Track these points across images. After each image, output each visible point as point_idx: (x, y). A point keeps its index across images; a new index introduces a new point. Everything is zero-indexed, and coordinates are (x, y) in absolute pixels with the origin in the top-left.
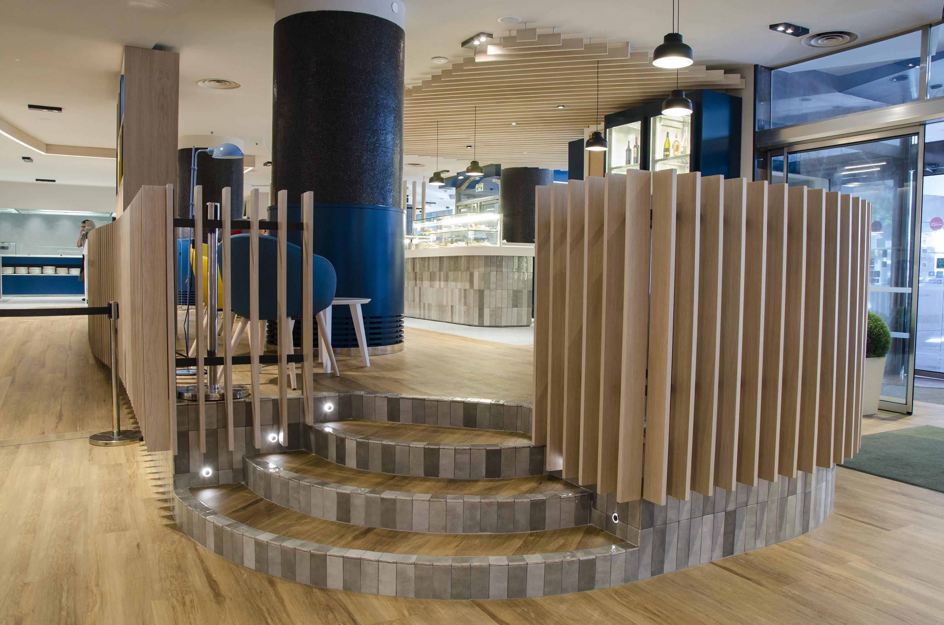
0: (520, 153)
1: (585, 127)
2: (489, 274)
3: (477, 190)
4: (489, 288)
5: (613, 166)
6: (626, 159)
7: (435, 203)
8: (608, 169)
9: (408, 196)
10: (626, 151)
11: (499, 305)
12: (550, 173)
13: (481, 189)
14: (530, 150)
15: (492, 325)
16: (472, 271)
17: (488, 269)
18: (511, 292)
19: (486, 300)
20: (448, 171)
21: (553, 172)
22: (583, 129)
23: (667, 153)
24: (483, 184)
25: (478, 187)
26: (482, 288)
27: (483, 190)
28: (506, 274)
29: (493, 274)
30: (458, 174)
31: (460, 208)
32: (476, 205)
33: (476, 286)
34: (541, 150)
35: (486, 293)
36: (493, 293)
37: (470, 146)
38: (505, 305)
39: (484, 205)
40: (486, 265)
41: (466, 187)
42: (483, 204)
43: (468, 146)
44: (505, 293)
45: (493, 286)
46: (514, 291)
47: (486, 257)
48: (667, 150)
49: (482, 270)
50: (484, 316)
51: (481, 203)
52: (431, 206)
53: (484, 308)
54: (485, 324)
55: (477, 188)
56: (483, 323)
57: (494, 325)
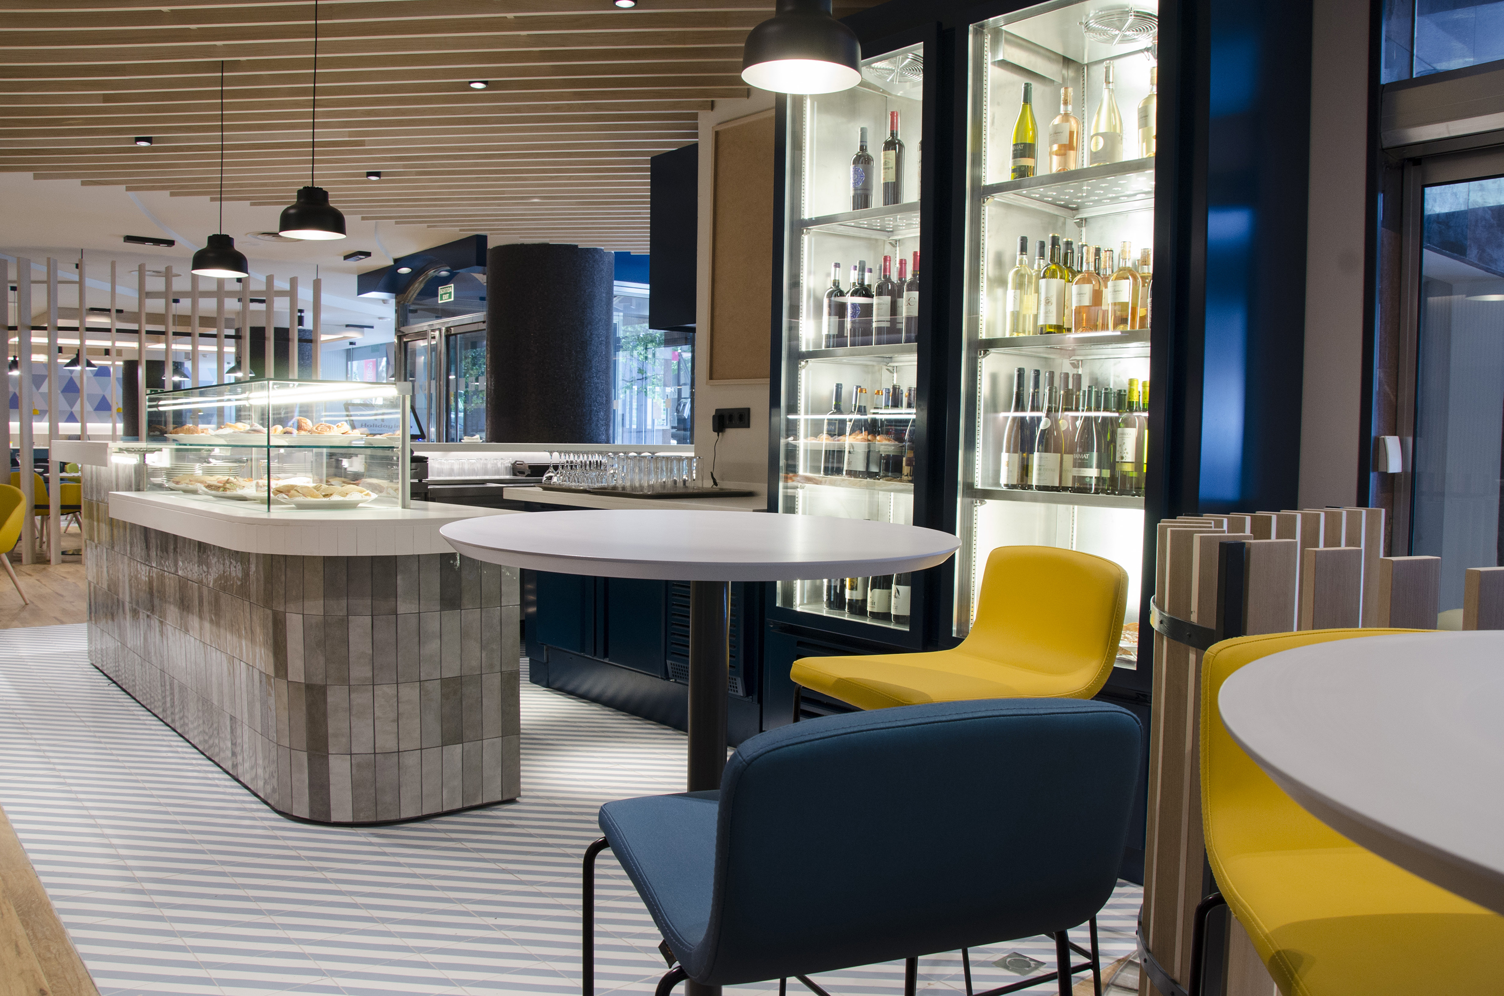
0: (522, 198)
1: (702, 106)
2: (344, 623)
3: (442, 299)
4: (345, 680)
5: (807, 215)
6: (855, 189)
7: (372, 327)
8: (792, 224)
9: (301, 311)
10: (856, 162)
11: (387, 742)
12: (606, 260)
13: (450, 297)
14: (548, 192)
15: (362, 818)
16: (282, 609)
17: (339, 608)
18: (435, 688)
19: (335, 724)
20: (368, 254)
21: (612, 259)
22: (695, 117)
23: (1027, 162)
24: (452, 285)
25: (442, 293)
26: (318, 680)
27: (452, 299)
28: (414, 621)
29: (360, 625)
30: (396, 261)
31: (405, 340)
32: (437, 333)
33: (296, 670)
34: (578, 191)
35: (335, 697)
36: (361, 699)
37: (377, 174)
38: (411, 742)
39: (455, 335)
40: (331, 590)
41: (417, 292)
42: (453, 332)
43: (369, 174)
44: (410, 693)
45: (359, 671)
46: (445, 682)
47: (330, 562)
48: (1024, 150)
49: (316, 608)
50: (332, 788)
51: (448, 329)
52: (363, 333)
53: (331, 758)
54: (334, 818)
55: (442, 295)
56: (328, 813)
57: (372, 819)
